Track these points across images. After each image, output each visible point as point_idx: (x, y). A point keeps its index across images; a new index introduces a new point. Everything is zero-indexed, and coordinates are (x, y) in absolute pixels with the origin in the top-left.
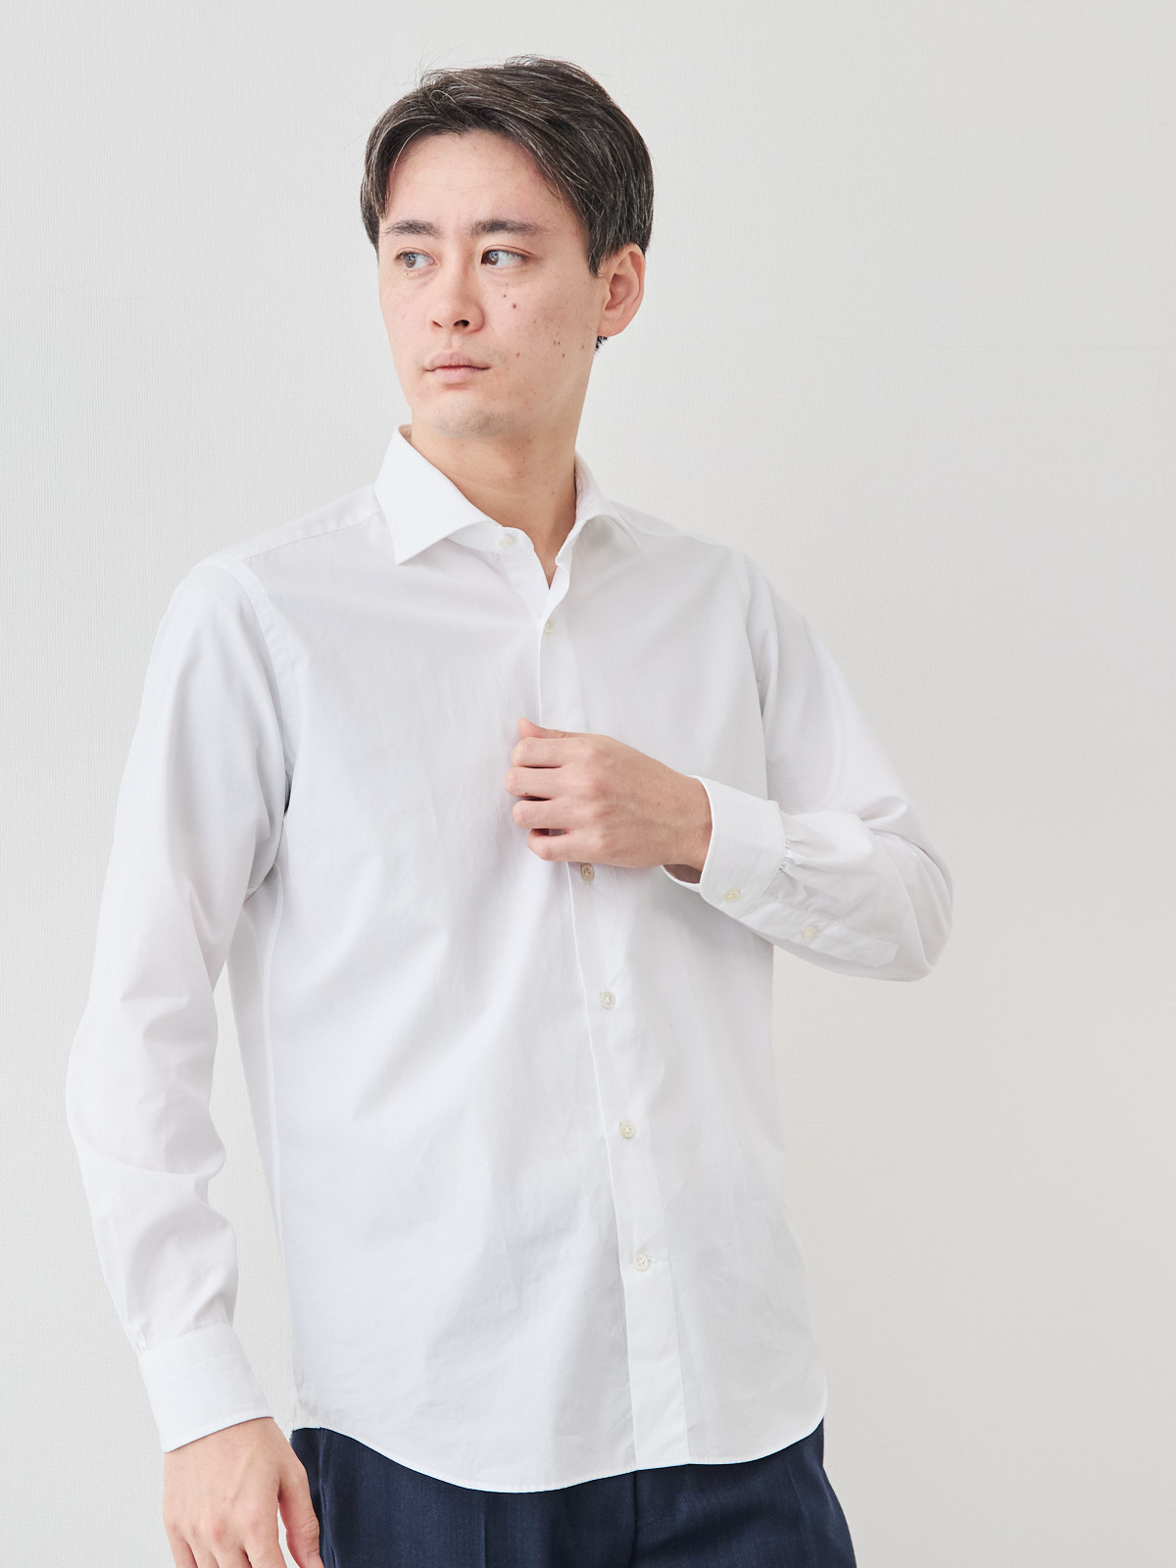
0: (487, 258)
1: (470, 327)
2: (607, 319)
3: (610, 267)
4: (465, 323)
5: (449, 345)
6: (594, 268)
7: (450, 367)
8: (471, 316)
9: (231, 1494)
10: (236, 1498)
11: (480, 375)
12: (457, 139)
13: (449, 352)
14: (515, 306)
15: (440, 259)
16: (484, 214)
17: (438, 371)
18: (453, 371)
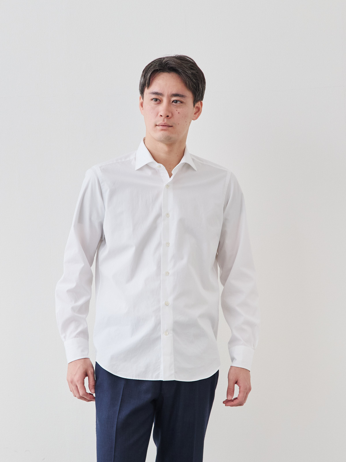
0: (174, 101)
1: (169, 117)
2: (194, 116)
3: (197, 105)
4: (168, 116)
5: (164, 121)
6: (194, 105)
7: (164, 126)
8: (170, 115)
9: (74, 374)
10: (75, 375)
11: (170, 128)
12: (168, 74)
13: (164, 122)
14: (179, 113)
15: (162, 101)
16: (174, 92)
17: (160, 126)
18: (164, 127)
